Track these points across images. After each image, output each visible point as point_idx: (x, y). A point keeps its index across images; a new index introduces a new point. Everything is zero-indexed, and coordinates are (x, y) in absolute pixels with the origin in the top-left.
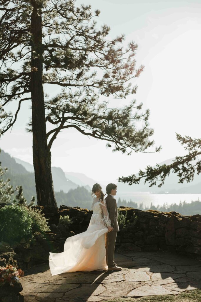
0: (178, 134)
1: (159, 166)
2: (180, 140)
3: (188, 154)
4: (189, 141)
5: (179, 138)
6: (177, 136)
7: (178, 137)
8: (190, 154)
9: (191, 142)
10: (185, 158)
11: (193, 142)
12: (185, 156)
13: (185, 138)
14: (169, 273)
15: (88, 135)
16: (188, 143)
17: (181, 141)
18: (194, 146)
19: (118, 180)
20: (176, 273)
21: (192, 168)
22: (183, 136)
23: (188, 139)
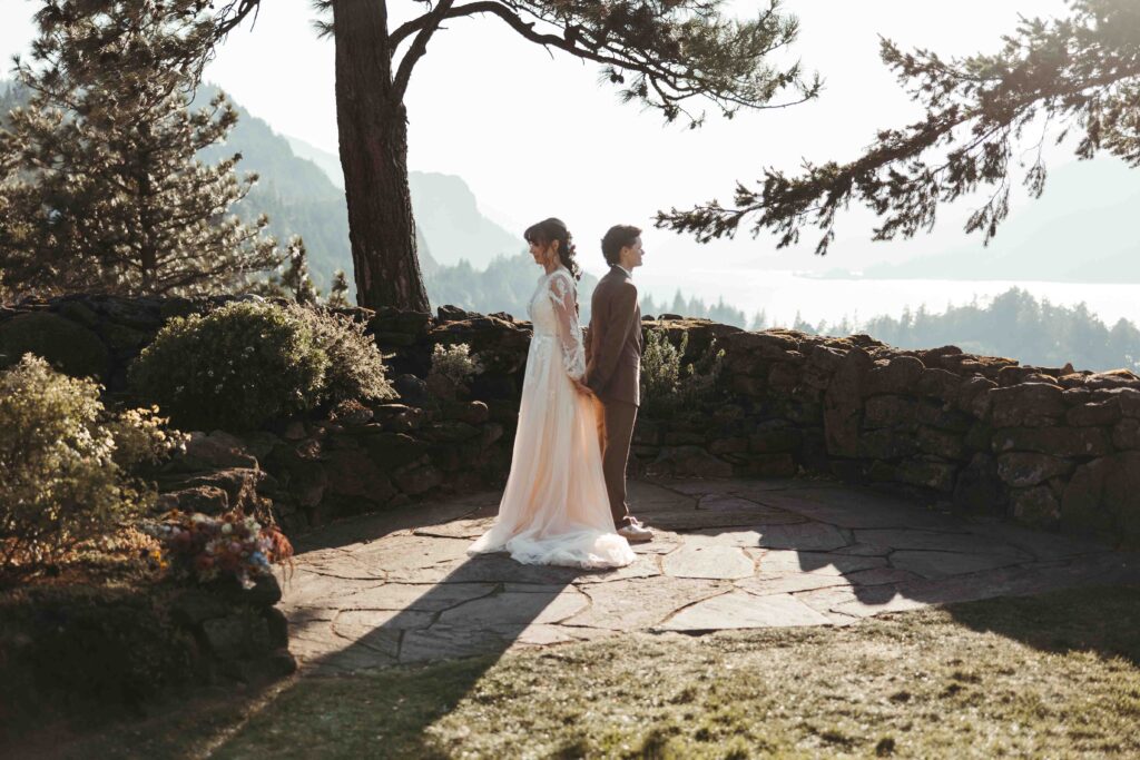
0: (887, 40)
1: (812, 168)
2: (892, 64)
3: (925, 121)
4: (927, 69)
5: (890, 54)
6: (882, 48)
7: (885, 51)
8: (932, 119)
9: (937, 73)
10: (911, 134)
11: (945, 73)
12: (909, 127)
13: (913, 54)
14: (826, 552)
15: (548, 45)
16: (923, 75)
17: (896, 66)
18: (948, 87)
19: (656, 221)
20: (852, 552)
21: (928, 178)
22: (905, 49)
23: (925, 61)
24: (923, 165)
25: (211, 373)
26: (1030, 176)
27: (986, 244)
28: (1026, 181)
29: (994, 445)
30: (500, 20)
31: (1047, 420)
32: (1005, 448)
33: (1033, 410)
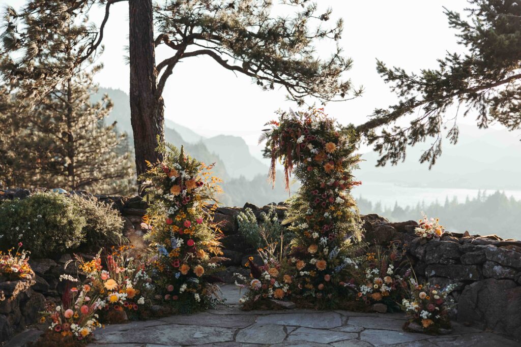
0: (380, 61)
1: (342, 127)
2: (382, 74)
3: (398, 105)
4: (400, 77)
5: (381, 69)
6: (377, 66)
7: (379, 67)
8: (402, 104)
9: (404, 80)
10: (392, 111)
11: (408, 80)
12: (390, 107)
13: (393, 70)
14: (328, 329)
15: (234, 71)
16: (397, 81)
17: (384, 75)
18: (410, 87)
19: (264, 152)
20: (342, 330)
21: (402, 134)
22: (389, 67)
23: (398, 74)
24: (399, 128)
25: (17, 228)
26: (450, 133)
27: (430, 168)
28: (448, 136)
29: (426, 273)
30: (212, 58)
31: (451, 260)
32: (431, 274)
33: (444, 255)
